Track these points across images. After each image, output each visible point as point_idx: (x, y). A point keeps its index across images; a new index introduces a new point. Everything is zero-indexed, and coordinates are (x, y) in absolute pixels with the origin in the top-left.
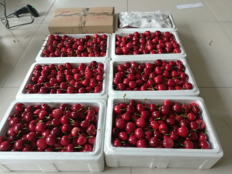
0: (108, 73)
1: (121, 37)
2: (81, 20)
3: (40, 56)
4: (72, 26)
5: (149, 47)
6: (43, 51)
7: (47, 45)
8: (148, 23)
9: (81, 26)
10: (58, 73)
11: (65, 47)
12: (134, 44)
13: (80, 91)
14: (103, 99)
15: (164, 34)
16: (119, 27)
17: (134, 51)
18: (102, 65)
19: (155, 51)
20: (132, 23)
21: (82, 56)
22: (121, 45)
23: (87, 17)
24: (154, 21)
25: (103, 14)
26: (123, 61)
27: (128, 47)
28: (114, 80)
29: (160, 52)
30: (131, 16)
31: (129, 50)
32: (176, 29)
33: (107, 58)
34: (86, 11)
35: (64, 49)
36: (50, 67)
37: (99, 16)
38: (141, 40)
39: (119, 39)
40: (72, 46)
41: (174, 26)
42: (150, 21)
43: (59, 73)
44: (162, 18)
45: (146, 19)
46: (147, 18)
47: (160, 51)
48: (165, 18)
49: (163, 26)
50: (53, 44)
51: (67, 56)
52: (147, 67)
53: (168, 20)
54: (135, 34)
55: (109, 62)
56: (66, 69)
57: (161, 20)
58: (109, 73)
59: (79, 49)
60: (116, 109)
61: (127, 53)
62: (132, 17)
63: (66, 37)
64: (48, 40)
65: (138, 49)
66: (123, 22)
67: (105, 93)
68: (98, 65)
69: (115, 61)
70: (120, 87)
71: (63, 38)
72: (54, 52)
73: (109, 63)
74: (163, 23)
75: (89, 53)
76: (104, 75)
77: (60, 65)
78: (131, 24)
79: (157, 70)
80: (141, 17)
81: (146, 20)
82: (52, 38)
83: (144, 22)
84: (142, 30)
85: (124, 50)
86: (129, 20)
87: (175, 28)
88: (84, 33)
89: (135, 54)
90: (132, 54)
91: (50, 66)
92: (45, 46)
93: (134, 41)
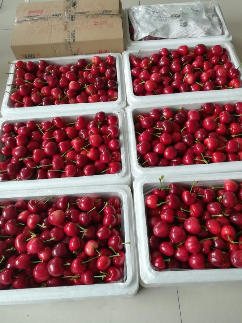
0: (126, 133)
1: (139, 60)
2: (66, 28)
3: (7, 106)
4: (52, 43)
5: (189, 78)
6: (10, 96)
7: (14, 82)
8: (183, 29)
9: (69, 42)
10: (44, 137)
11: (47, 85)
12: (163, 72)
13: (86, 172)
14: (126, 184)
15: (211, 51)
16: (132, 39)
17: (164, 86)
18: (115, 119)
19: (200, 86)
20: (154, 29)
21: (78, 102)
22: (142, 76)
23: (76, 22)
24: (192, 24)
25: (103, 14)
26: (148, 108)
27: (153, 79)
28: (138, 147)
29: (208, 88)
30: (152, 16)
31: (156, 85)
32: (231, 38)
33: (120, 103)
34: (72, 8)
35: (47, 90)
36: (28, 126)
37: (96, 20)
38: (174, 65)
39: (135, 63)
40: (59, 82)
41: (226, 33)
42: (185, 25)
43: (46, 137)
44: (205, 17)
45: (178, 20)
46: (180, 18)
47: (207, 86)
48: (211, 16)
49: (209, 33)
50: (24, 79)
51: (53, 104)
52: (191, 117)
53: (215, 19)
54: (163, 53)
55: (124, 110)
56: (56, 128)
57: (204, 22)
58: (128, 133)
59: (70, 86)
60: (149, 202)
61: (153, 92)
62: (153, 18)
63: (45, 64)
64: (15, 71)
65: (170, 83)
66: (139, 29)
67: (127, 173)
68: (108, 118)
69: (135, 107)
70: (150, 159)
71: (40, 67)
72: (29, 95)
73: (126, 113)
74: (208, 26)
75: (89, 95)
76: (121, 138)
77: (45, 123)
78: (154, 32)
79: (208, 123)
80: (169, 16)
81: (179, 23)
82: (22, 68)
83: (176, 27)
84: (173, 44)
85: (148, 86)
86: (149, 23)
87: (229, 36)
88: (75, 55)
89: (166, 91)
90: (162, 93)
91: (28, 124)
92: (12, 85)
93: (162, 66)
